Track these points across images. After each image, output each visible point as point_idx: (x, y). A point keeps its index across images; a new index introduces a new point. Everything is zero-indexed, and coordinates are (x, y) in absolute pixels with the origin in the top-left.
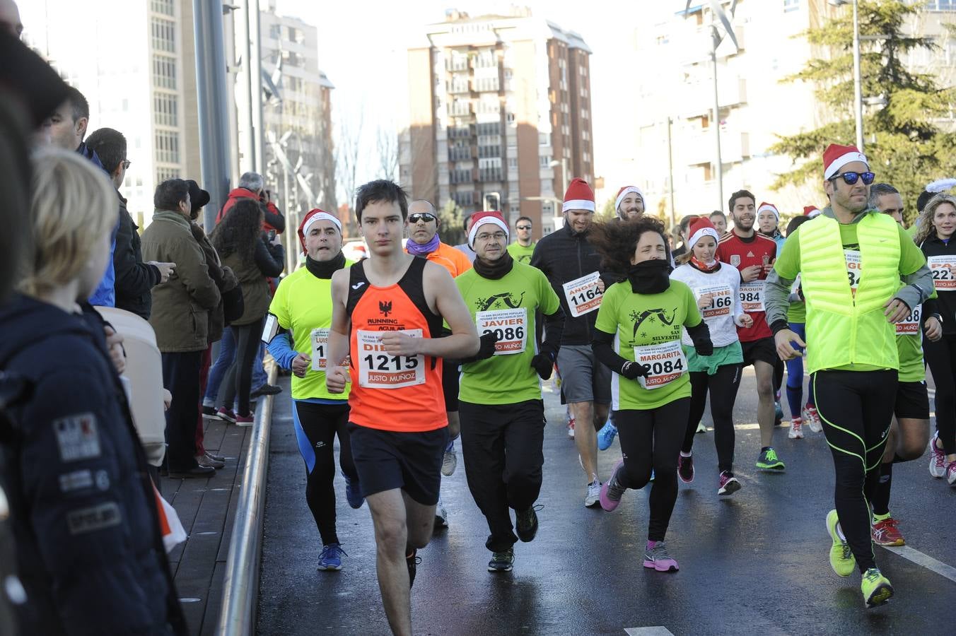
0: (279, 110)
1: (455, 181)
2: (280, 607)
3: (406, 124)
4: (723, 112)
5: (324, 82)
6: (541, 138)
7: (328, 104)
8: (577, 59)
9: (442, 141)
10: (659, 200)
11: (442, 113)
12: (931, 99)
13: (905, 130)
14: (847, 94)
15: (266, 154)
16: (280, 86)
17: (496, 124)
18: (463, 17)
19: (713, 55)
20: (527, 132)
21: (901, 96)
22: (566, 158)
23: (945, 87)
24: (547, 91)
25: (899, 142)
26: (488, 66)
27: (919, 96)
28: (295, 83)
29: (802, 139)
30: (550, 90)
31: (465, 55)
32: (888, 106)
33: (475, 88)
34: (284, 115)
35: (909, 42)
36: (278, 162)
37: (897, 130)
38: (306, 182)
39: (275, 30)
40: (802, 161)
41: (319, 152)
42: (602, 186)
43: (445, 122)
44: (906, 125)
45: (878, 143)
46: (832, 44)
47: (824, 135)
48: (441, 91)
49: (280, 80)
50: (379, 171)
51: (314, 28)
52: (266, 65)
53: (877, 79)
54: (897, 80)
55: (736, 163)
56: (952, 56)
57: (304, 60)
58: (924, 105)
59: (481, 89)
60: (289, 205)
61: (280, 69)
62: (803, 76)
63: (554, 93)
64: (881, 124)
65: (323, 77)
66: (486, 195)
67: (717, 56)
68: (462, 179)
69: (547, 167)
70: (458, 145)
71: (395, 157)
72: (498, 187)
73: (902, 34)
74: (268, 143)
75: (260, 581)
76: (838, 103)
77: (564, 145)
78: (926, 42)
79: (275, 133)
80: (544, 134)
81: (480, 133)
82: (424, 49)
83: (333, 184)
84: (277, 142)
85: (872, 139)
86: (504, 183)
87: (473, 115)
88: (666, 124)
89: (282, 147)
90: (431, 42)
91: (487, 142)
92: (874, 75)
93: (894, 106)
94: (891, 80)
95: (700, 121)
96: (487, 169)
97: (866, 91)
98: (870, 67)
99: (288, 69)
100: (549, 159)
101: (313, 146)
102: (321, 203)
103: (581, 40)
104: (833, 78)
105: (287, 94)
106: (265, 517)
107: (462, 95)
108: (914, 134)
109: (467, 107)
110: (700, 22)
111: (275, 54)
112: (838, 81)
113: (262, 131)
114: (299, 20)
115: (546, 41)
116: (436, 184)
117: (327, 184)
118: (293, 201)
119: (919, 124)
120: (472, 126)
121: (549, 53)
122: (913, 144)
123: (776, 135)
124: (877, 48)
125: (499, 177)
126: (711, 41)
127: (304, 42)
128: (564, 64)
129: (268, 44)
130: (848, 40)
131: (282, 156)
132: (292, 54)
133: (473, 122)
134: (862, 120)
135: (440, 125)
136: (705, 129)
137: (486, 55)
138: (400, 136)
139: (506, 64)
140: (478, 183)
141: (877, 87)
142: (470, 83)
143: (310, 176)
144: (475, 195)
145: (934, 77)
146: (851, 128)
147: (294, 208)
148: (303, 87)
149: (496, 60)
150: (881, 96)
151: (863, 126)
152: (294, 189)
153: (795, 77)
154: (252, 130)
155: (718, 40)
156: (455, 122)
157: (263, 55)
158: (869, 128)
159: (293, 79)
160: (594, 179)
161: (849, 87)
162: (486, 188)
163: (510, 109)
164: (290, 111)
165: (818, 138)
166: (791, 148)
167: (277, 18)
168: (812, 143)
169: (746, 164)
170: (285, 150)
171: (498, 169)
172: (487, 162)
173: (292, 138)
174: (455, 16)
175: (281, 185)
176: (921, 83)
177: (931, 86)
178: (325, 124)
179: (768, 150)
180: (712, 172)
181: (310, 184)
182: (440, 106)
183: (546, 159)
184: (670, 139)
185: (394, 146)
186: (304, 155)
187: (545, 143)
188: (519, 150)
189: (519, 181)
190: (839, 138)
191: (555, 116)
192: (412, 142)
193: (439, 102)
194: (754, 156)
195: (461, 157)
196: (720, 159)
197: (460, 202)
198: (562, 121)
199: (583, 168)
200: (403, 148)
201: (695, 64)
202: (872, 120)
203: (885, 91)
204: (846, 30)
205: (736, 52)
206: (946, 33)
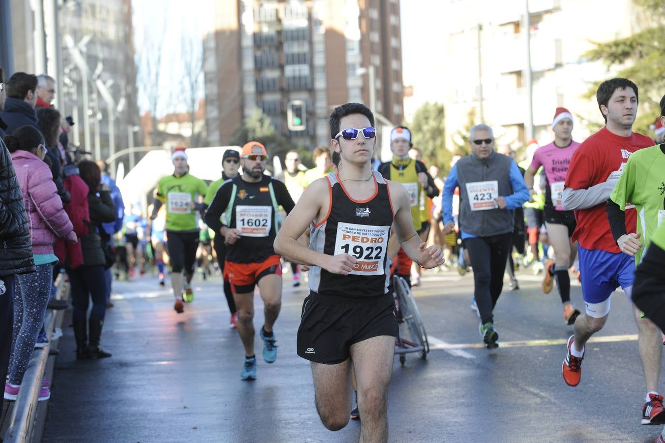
0: (77, 14)
1: (261, 90)
3: (212, 29)
4: (535, 19)
6: (349, 45)
9: (248, 48)
10: (469, 110)
11: (247, 18)
15: (63, 58)
17: (303, 30)
20: (335, 39)
22: (374, 65)
29: (617, 44)
34: (83, 19)
36: (76, 68)
38: (108, 89)
41: (120, 57)
42: (411, 94)
43: (250, 28)
47: (640, 41)
50: (183, 77)
55: (549, 70)
60: (89, 112)
66: (290, 104)
68: (268, 86)
69: (354, 75)
70: (264, 51)
71: (200, 64)
72: (305, 95)
74: (66, 48)
77: (372, 52)
79: (73, 38)
80: (352, 41)
81: (287, 40)
83: (135, 90)
84: (75, 46)
86: (311, 90)
87: (279, 21)
88: (476, 31)
89: (81, 52)
91: (294, 48)
95: (511, 28)
96: (294, 78)
100: (358, 66)
101: (114, 52)
102: (122, 112)
109: (274, 13)
113: (58, 36)
116: (241, 93)
117: (129, 89)
118: (92, 108)
120: (279, 33)
123: (590, 41)
125: (306, 85)
131: (79, 60)
133: (279, 28)
135: (244, 30)
136: (517, 35)
138: (205, 42)
140: (285, 92)
143: (110, 82)
144: (282, 104)
147: (94, 115)
152: (94, 96)
156: (260, 28)
160: (403, 87)
162: (293, 96)
163: (318, 14)
164: (90, 15)
165: (634, 44)
166: (605, 55)
168: (627, 49)
169: (559, 71)
171: (305, 77)
172: (294, 71)
173: (91, 43)
178: (127, 29)
179: (582, 56)
180: (523, 81)
181: (110, 90)
182: (244, 11)
183: (353, 67)
184: (479, 46)
185: (197, 52)
186: (105, 61)
187: (353, 49)
188: (327, 58)
189: (327, 90)
190: (656, 44)
191: (364, 23)
192: (217, 49)
193: (243, 6)
194: (568, 63)
195: (267, 64)
196: (530, 67)
197: (268, 110)
198: (370, 27)
199: (392, 76)
200: (208, 55)
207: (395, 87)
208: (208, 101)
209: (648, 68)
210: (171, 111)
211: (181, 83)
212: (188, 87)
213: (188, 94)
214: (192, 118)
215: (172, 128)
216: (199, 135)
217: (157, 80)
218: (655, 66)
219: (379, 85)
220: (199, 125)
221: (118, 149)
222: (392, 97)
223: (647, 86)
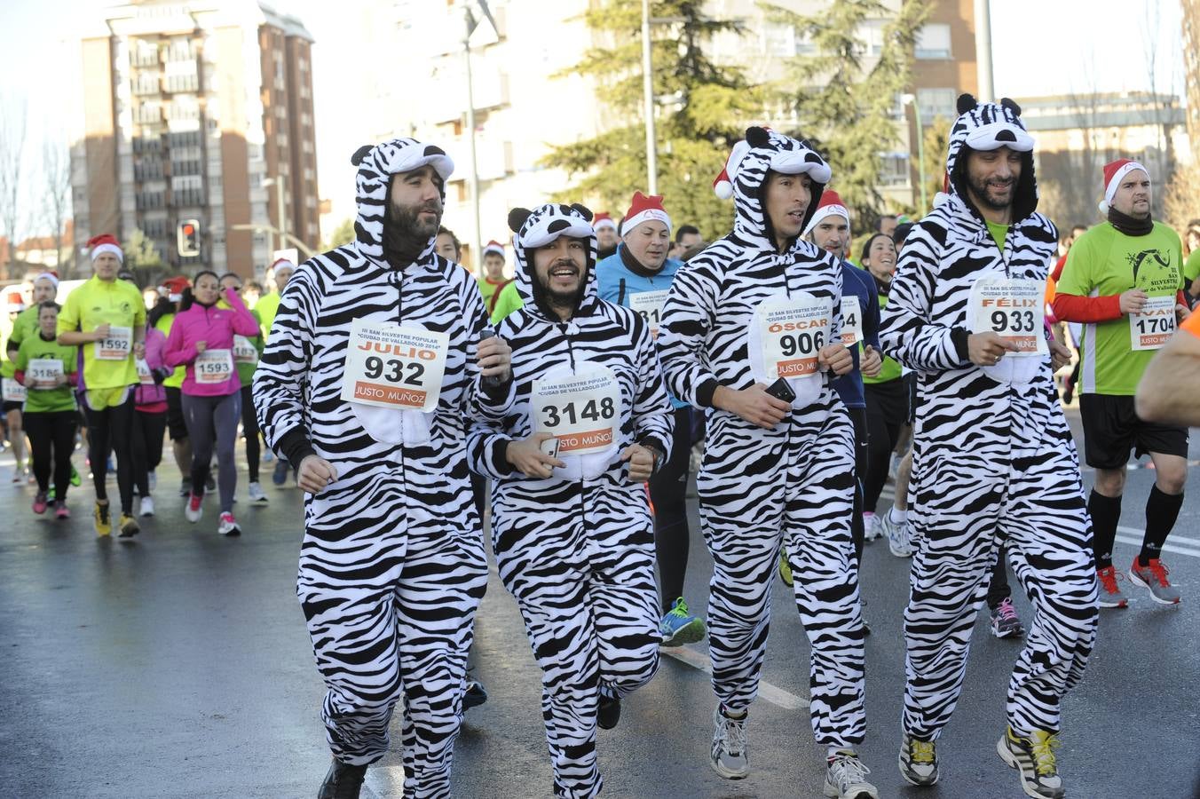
1: (143, 206)
3: (80, 135)
4: (480, 116)
6: (251, 151)
8: (296, 51)
9: (126, 155)
11: (125, 120)
12: (741, 97)
13: (709, 135)
14: (635, 92)
17: (195, 133)
19: (466, 43)
20: (234, 145)
21: (704, 93)
22: (283, 175)
23: (759, 81)
24: (259, 90)
25: (702, 152)
26: (184, 59)
27: (726, 93)
29: (579, 148)
30: (262, 89)
31: (154, 46)
32: (688, 105)
33: (167, 88)
35: (713, 26)
37: (699, 136)
40: (580, 177)
42: (328, 211)
43: (129, 132)
44: (711, 129)
45: (676, 153)
46: (616, 29)
47: (608, 144)
48: (123, 91)
50: (46, 194)
53: (673, 72)
54: (698, 74)
55: (498, 179)
56: (769, 41)
58: (732, 105)
59: (174, 89)
62: (581, 69)
63: (267, 93)
64: (679, 129)
66: (182, 222)
67: (470, 45)
68: (152, 203)
69: (258, 186)
70: (146, 160)
71: (67, 177)
72: (197, 213)
73: (704, 16)
76: (624, 102)
77: (280, 158)
78: (735, 26)
80: (255, 146)
81: (174, 146)
82: (101, 38)
85: (667, 148)
86: (205, 207)
87: (164, 122)
88: (408, 131)
90: (111, 29)
91: (184, 156)
92: (670, 67)
93: (695, 106)
94: (691, 73)
95: (451, 127)
96: (184, 192)
97: (659, 88)
98: (664, 58)
100: (262, 176)
103: (300, 25)
104: (618, 70)
107: (151, 96)
108: (721, 141)
109: (157, 112)
110: (451, 2)
112: (625, 75)
115: (258, 28)
116: (118, 210)
119: (725, 129)
120: (164, 137)
121: (260, 42)
122: (718, 154)
123: (547, 144)
124: (675, 32)
125: (198, 200)
126: (464, 26)
128: (279, 57)
130: (636, 24)
133: (164, 131)
134: (655, 125)
135: (122, 135)
136: (458, 137)
137: (181, 46)
138: (73, 151)
139: (207, 57)
140: (172, 208)
141: (673, 83)
142: (160, 82)
144: (168, 224)
145: (745, 69)
146: (640, 134)
149: (194, 51)
150: (679, 94)
151: (655, 132)
153: (571, 70)
155: (472, 25)
156: (142, 131)
158: (663, 134)
160: (318, 202)
161: (638, 83)
162: (183, 214)
163: (212, 113)
165: (600, 147)
166: (565, 160)
168: (591, 153)
169: (509, 180)
171: (197, 190)
172: (184, 183)
176: (728, 77)
177: (741, 81)
179: (538, 163)
180: (466, 192)
182: (121, 111)
183: (257, 177)
185: (64, 162)
187: (256, 156)
188: (223, 166)
189: (224, 206)
190: (626, 147)
191: (269, 123)
192: (88, 157)
193: (121, 105)
194: (520, 171)
195: (150, 175)
196: (476, 176)
197: (150, 232)
198: (277, 128)
199: (304, 188)
200: (77, 164)
201: (445, 55)
202: (667, 125)
203: (684, 87)
204: (633, 10)
205: (496, 40)
206: (761, 14)
207: (309, 202)
208: (77, 223)
209: (615, 176)
210: (32, 235)
211: (44, 200)
212: (53, 207)
213: (53, 215)
214: (57, 243)
215: (34, 257)
216: (67, 264)
217: (14, 198)
218: (625, 174)
219: (289, 199)
220: (67, 253)
222: (305, 215)
223: (617, 199)
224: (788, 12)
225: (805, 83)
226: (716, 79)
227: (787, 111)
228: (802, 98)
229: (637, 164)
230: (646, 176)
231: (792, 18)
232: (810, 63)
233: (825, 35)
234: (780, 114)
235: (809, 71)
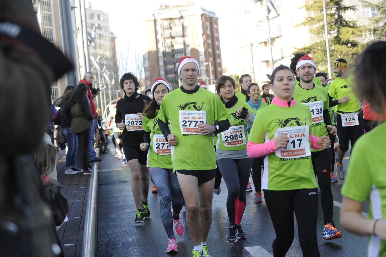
0: (95, 48)
1: (167, 73)
2: (106, 246)
3: (147, 51)
4: (273, 40)
5: (113, 36)
6: (200, 54)
7: (114, 44)
8: (213, 21)
9: (161, 57)
11: (160, 46)
12: (356, 31)
13: (346, 43)
14: (322, 30)
15: (91, 66)
16: (95, 38)
17: (182, 49)
18: (167, 7)
19: (268, 17)
20: (195, 52)
21: (344, 30)
22: (211, 61)
23: (361, 25)
25: (344, 48)
26: (178, 26)
27: (351, 30)
28: (101, 36)
29: (305, 49)
30: (203, 34)
31: (168, 22)
32: (339, 34)
33: (173, 35)
34: (97, 50)
35: (346, 8)
36: (95, 69)
37: (343, 44)
38: (107, 76)
39: (92, 16)
41: (112, 64)
42: (225, 72)
43: (161, 49)
44: (346, 41)
45: (335, 49)
46: (315, 11)
47: (314, 47)
48: (159, 37)
49: (95, 36)
50: (136, 70)
51: (107, 14)
52: (89, 30)
53: (334, 24)
54: (342, 24)
55: (279, 60)
56: (363, 13)
57: (104, 27)
58: (353, 33)
59: (175, 35)
60: (101, 85)
61: (95, 31)
62: (304, 24)
63: (205, 35)
64: (336, 41)
65: (112, 33)
67: (269, 18)
68: (170, 72)
69: (203, 65)
70: (167, 58)
71: (142, 64)
73: (343, 5)
74: (91, 61)
75: (97, 236)
76: (318, 34)
77: (210, 56)
78: (353, 8)
79: (94, 57)
80: (202, 52)
81: (176, 53)
82: (151, 20)
84: (95, 60)
85: (333, 48)
87: (173, 46)
88: (250, 45)
89: (97, 62)
90: (154, 17)
91: (179, 56)
92: (332, 22)
93: (341, 34)
94: (339, 24)
95: (263, 44)
97: (329, 29)
98: (331, 19)
99: (98, 31)
100: (204, 62)
101: (109, 62)
102: (114, 84)
103: (214, 14)
104: (316, 24)
105: (98, 41)
106: (98, 210)
107: (168, 38)
108: (350, 45)
109: (170, 43)
110: (262, 4)
111: (92, 25)
112: (318, 25)
113: (89, 56)
114: (101, 11)
115: (201, 15)
116: (159, 75)
117: (116, 76)
118: (102, 84)
119: (351, 41)
120: (173, 50)
121: (202, 19)
122: (349, 49)
123: (294, 48)
124: (333, 11)
126: (266, 12)
127: (103, 20)
128: (208, 24)
129: (89, 21)
130: (321, 9)
131: (97, 66)
132: (99, 25)
133: (173, 49)
134: (329, 40)
135: (159, 51)
136: (266, 47)
137: (177, 21)
138: (144, 56)
139: (185, 25)
141: (334, 27)
142: (171, 33)
143: (108, 73)
144: (175, 78)
145: (356, 21)
146: (324, 44)
147: (103, 87)
148: (104, 38)
149: (181, 23)
150: (336, 30)
151: (329, 43)
152: (103, 79)
153: (301, 24)
154: (85, 56)
155: (269, 11)
156: (165, 49)
157: (88, 26)
158: (331, 43)
159: (100, 35)
160: (222, 69)
161: (323, 27)
163: (187, 43)
164: (99, 48)
165: (311, 48)
167: (92, 11)
168: (309, 50)
169: (283, 60)
170: (98, 64)
173: (101, 58)
174: (164, 7)
175: (97, 78)
176: (351, 24)
177: (355, 25)
178: (114, 52)
179: (291, 54)
180: (269, 64)
181: (109, 76)
182: (159, 43)
184: (252, 52)
185: (142, 60)
186: (106, 65)
187: (202, 56)
190: (319, 48)
191: (205, 45)
192: (149, 58)
193: (159, 41)
194: (286, 57)
195: (169, 63)
196: (272, 59)
197: (169, 81)
198: (208, 46)
199: (218, 65)
200: (145, 61)
201: (261, 21)
202: (332, 40)
203: (337, 28)
204: (320, 4)
205: (276, 15)
206: (360, 4)
207: (219, 69)
208: (146, 79)
209: (317, 57)
212: (138, 74)
218: (320, 57)
219: (213, 69)
221: (112, 99)
222: (218, 73)
224: (370, 3)
225: (376, 25)
226: (347, 25)
227: (370, 34)
228: (375, 30)
229: (323, 53)
230: (327, 57)
231: (370, 5)
232: (377, 19)
233: (381, 10)
234: (368, 36)
235: (377, 22)
